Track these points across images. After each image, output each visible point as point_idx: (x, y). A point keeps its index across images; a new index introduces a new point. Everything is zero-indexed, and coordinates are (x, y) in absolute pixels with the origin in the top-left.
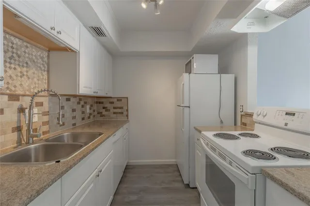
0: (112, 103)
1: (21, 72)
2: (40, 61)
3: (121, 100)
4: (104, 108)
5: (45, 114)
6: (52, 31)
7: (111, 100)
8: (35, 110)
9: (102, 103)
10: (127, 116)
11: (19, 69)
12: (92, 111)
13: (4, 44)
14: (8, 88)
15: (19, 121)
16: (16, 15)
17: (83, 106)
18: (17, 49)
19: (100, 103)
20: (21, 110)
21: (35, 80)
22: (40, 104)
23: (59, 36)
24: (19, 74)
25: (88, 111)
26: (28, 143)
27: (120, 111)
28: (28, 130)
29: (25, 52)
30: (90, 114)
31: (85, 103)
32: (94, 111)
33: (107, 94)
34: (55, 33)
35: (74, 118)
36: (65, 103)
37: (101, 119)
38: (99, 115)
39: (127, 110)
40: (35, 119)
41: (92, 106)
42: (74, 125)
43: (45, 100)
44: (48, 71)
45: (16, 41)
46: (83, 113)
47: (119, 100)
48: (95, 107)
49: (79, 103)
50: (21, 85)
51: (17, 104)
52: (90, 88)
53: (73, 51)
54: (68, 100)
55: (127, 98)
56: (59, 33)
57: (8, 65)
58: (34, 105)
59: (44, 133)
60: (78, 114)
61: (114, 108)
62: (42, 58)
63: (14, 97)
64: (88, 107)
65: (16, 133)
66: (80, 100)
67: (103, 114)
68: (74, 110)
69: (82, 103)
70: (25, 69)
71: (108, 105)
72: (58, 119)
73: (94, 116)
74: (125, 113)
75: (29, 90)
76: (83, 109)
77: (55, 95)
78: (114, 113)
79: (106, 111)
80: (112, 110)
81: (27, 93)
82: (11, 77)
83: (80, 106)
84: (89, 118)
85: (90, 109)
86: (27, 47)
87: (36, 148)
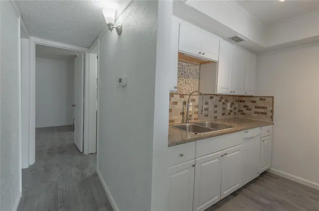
0: (254, 102)
1: (185, 81)
2: (195, 73)
3: (264, 100)
4: (245, 107)
5: (197, 107)
6: (200, 55)
7: (253, 99)
8: (191, 104)
9: (244, 101)
10: (272, 117)
11: (184, 80)
12: (232, 109)
13: (178, 68)
14: (180, 91)
15: (183, 109)
16: (183, 54)
17: (224, 103)
18: (184, 69)
19: (241, 101)
20: (184, 103)
21: (192, 85)
22: (194, 100)
23: (204, 56)
24: (185, 83)
25: (229, 108)
26: (186, 122)
27: (262, 110)
28: (187, 115)
29: (188, 69)
30: (231, 111)
31: (227, 101)
32: (235, 108)
33: (246, 93)
34: (201, 55)
35: (216, 112)
36: (209, 101)
37: (242, 117)
38: (240, 113)
39: (272, 111)
40: (191, 109)
41: (232, 104)
42: (216, 117)
43: (196, 98)
44: (199, 78)
45: (184, 64)
46: (224, 109)
47: (262, 99)
48: (236, 105)
49: (220, 101)
50: (185, 89)
51: (183, 100)
52: (226, 88)
53: (214, 62)
54: (212, 98)
55: (273, 97)
56: (204, 54)
57: (180, 78)
58: (190, 100)
59: (195, 119)
60: (220, 110)
61: (256, 107)
62: (196, 70)
63: (182, 96)
64: (229, 104)
65: (182, 116)
66: (222, 98)
67: (244, 112)
68: (216, 106)
69: (223, 101)
70: (187, 79)
71: (250, 104)
72: (202, 110)
73: (235, 113)
74: (269, 114)
75: (188, 91)
76: (224, 106)
77: (201, 94)
78: (256, 113)
79: (247, 110)
80: (254, 110)
81: (188, 93)
82: (181, 85)
83: (221, 103)
84: (229, 114)
85: (231, 106)
86: (189, 66)
87: (189, 126)
